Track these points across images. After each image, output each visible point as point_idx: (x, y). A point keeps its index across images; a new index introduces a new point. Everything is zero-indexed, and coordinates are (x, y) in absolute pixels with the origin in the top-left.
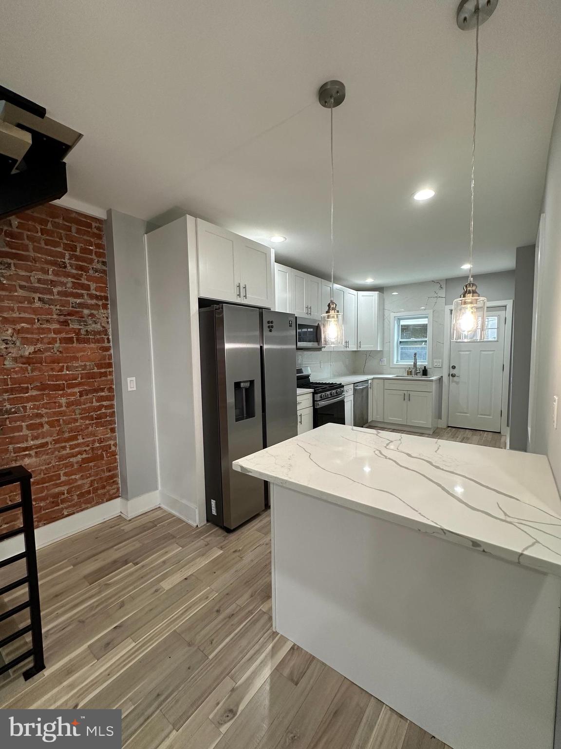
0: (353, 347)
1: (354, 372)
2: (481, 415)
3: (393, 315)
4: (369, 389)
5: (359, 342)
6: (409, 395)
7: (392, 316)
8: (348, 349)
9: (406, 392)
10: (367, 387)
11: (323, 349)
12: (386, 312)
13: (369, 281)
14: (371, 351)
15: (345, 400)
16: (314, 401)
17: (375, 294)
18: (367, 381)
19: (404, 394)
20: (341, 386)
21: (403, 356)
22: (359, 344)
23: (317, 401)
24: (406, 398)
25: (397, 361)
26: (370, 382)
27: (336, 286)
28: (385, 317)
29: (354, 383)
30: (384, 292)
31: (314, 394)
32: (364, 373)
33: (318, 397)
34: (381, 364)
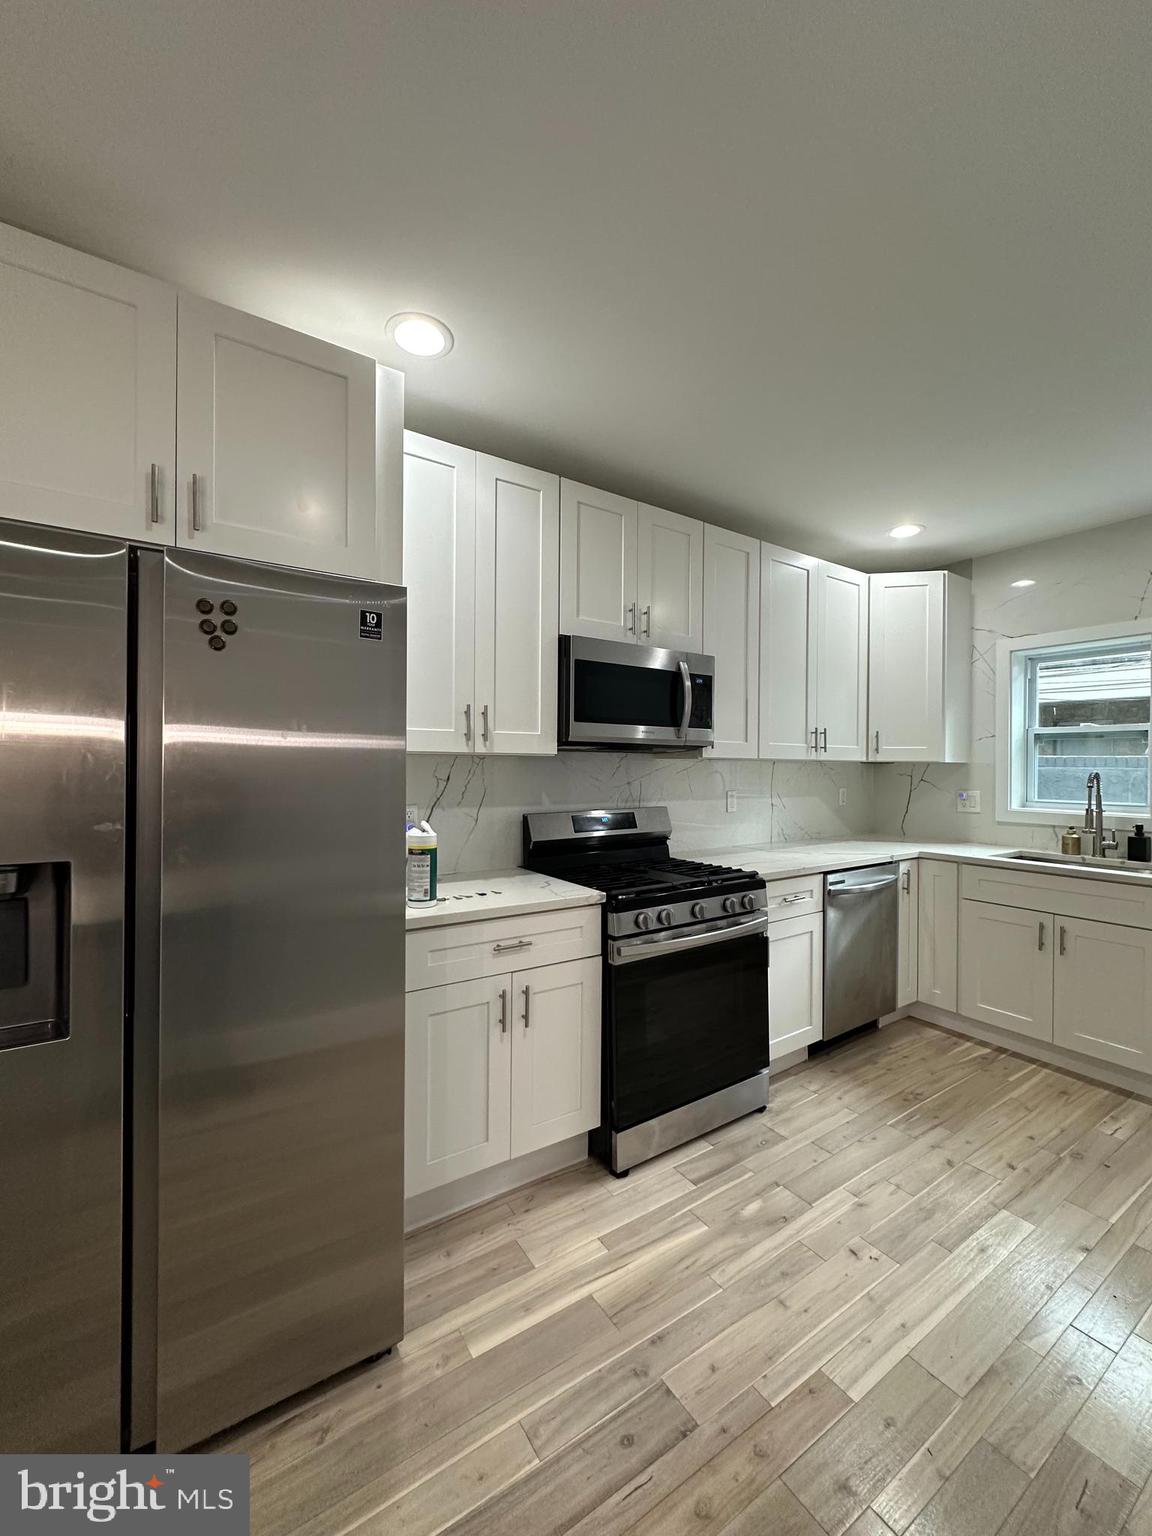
0: (847, 748)
1: (871, 831)
3: (1004, 645)
4: (901, 893)
5: (872, 733)
6: (1063, 931)
7: (1000, 648)
8: (823, 756)
9: (1048, 920)
10: (892, 886)
11: (707, 753)
12: (981, 641)
13: (905, 533)
14: (928, 764)
15: (771, 934)
16: (606, 937)
17: (935, 580)
18: (890, 865)
19: (1042, 927)
20: (755, 882)
21: (1049, 786)
22: (873, 740)
23: (615, 939)
24: (1048, 941)
25: (1025, 802)
26: (903, 867)
28: (976, 656)
29: (826, 874)
30: (973, 571)
31: (607, 909)
32: (902, 836)
33: (624, 921)
34: (960, 809)
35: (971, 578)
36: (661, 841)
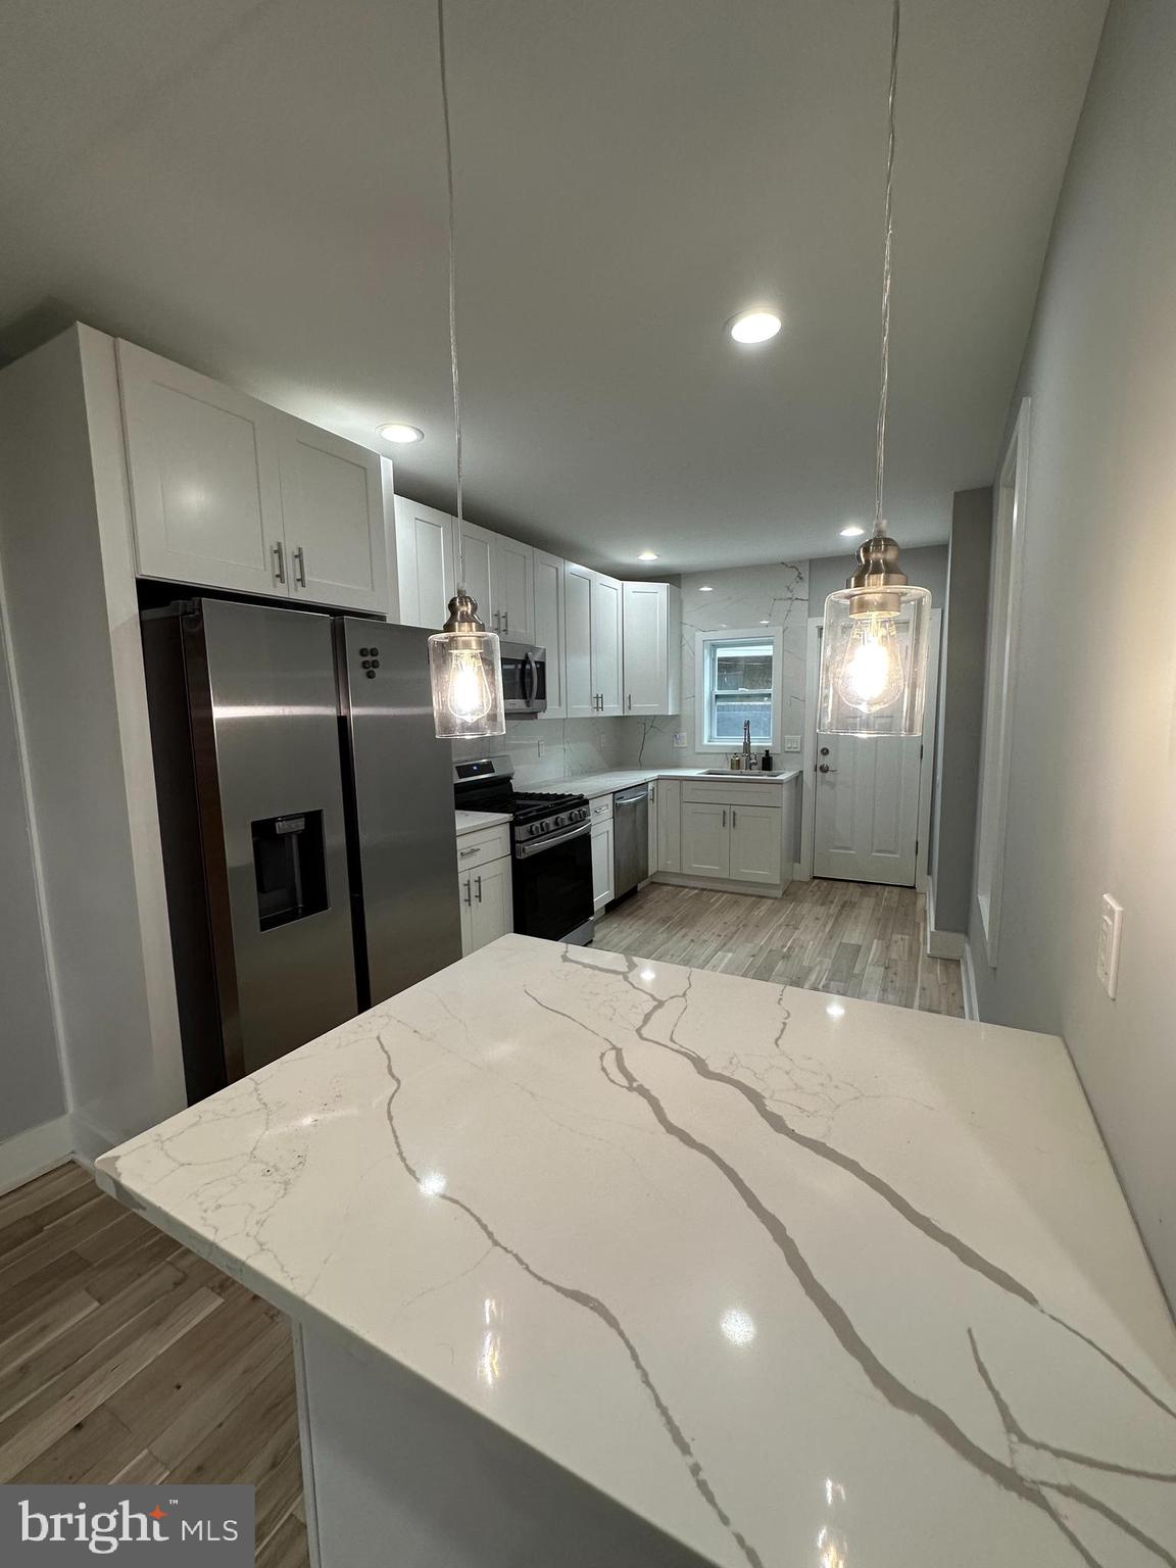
0: (613, 709)
1: (619, 764)
2: (879, 851)
3: (700, 636)
4: (650, 802)
5: (627, 696)
6: (734, 814)
7: (698, 638)
8: (601, 714)
9: (726, 809)
10: (645, 800)
11: (541, 716)
12: (687, 631)
13: (648, 557)
14: (655, 716)
15: (592, 834)
16: (513, 842)
17: (661, 589)
18: (644, 785)
19: (724, 812)
20: (582, 801)
21: (723, 729)
22: (627, 700)
23: (521, 842)
24: (727, 821)
25: (711, 739)
26: (650, 786)
27: (575, 567)
28: (684, 642)
29: (614, 793)
30: (683, 585)
31: (513, 825)
32: (641, 766)
33: (522, 832)
34: (675, 745)
35: (679, 587)
36: (506, 780)
